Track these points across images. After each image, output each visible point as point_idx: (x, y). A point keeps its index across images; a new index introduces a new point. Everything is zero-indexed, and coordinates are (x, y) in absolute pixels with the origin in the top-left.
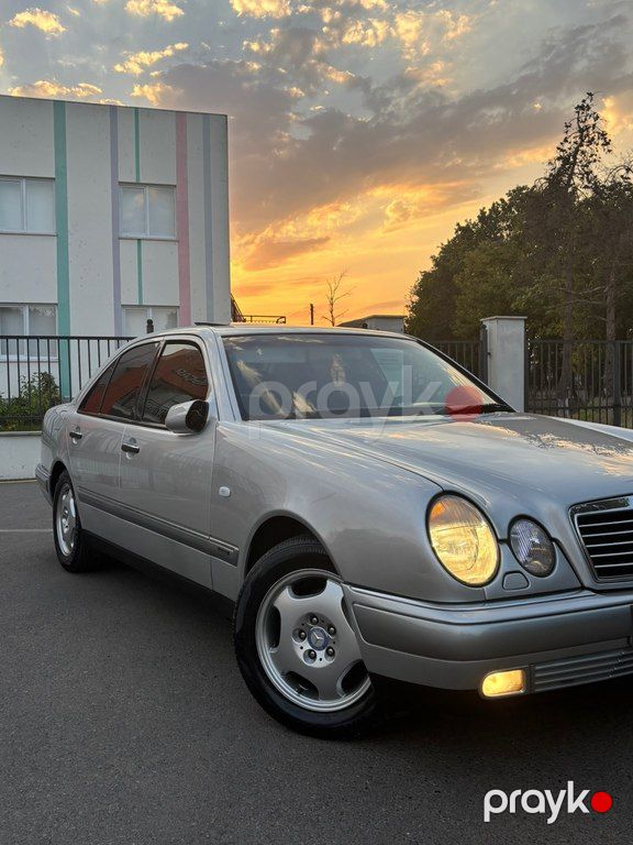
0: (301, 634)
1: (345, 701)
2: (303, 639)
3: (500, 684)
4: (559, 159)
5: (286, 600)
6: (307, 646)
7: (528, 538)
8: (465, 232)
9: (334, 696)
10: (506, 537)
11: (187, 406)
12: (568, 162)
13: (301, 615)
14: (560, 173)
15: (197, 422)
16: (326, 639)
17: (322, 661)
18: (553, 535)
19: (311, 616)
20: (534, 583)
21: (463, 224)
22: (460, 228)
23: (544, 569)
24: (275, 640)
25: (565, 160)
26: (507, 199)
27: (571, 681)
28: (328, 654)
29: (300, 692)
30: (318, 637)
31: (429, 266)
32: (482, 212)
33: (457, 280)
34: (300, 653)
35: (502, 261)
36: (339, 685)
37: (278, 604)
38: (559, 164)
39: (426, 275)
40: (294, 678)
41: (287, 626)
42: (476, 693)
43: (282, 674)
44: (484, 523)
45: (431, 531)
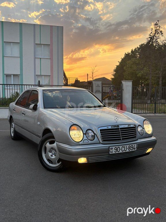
0: (50, 151)
1: (58, 165)
2: (50, 153)
3: (82, 160)
4: (149, 38)
5: (48, 145)
6: (51, 154)
7: (91, 134)
8: (127, 55)
9: (55, 164)
10: (85, 133)
11: (33, 105)
12: (152, 38)
13: (50, 148)
14: (150, 41)
15: (35, 108)
16: (55, 153)
17: (54, 157)
18: (95, 133)
19: (52, 148)
20: (90, 142)
21: (127, 53)
22: (126, 54)
23: (92, 139)
24: (45, 153)
25: (151, 38)
26: (139, 47)
27: (98, 161)
28: (55, 156)
29: (50, 163)
30: (53, 152)
31: (118, 64)
32: (132, 50)
33: (125, 68)
34: (50, 155)
35: (136, 64)
36: (57, 161)
37: (46, 146)
38: (149, 39)
39: (117, 66)
40: (49, 160)
41: (48, 150)
42: (77, 162)
43: (47, 159)
44: (81, 131)
45: (70, 132)
